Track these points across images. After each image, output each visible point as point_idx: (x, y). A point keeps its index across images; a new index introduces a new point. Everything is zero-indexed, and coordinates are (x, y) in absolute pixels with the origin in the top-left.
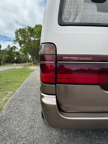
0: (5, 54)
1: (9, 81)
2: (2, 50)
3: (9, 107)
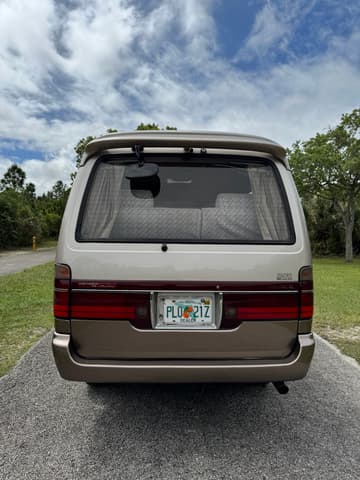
0: (46, 211)
1: (42, 300)
2: (39, 198)
3: (28, 362)
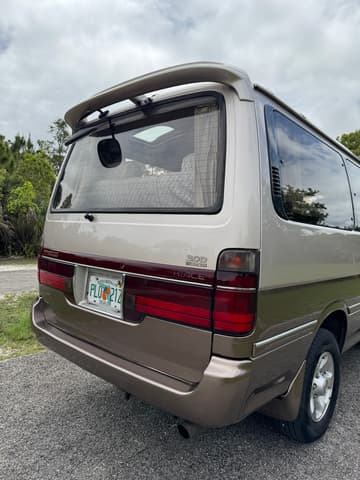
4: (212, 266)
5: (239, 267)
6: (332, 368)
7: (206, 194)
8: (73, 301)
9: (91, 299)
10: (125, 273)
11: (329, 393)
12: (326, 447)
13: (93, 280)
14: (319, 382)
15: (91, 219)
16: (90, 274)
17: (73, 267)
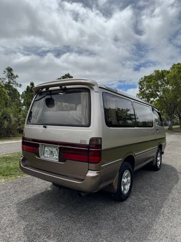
4: (88, 143)
5: (96, 143)
6: (130, 176)
7: (85, 120)
8: (39, 156)
9: (46, 155)
10: (59, 146)
11: (129, 185)
12: (127, 203)
13: (46, 149)
14: (125, 180)
15: (45, 127)
16: (45, 146)
17: (39, 145)
